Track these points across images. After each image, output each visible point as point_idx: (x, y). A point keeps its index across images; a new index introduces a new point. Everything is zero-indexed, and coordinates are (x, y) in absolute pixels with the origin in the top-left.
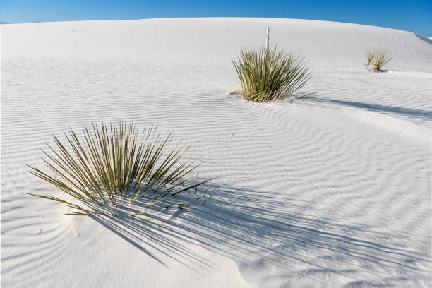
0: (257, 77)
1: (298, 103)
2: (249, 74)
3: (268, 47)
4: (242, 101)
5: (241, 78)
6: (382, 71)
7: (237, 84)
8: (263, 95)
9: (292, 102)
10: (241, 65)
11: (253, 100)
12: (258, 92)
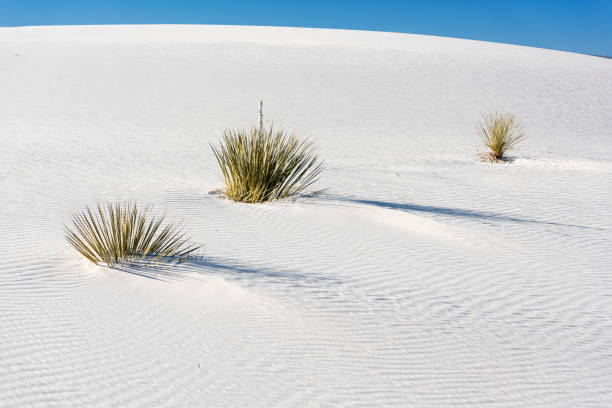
0: (247, 168)
1: (301, 202)
2: (235, 164)
3: (261, 127)
4: (227, 202)
5: (225, 171)
6: (505, 159)
7: (220, 180)
8: (255, 192)
9: (294, 201)
10: (224, 152)
11: (241, 200)
12: (248, 189)
